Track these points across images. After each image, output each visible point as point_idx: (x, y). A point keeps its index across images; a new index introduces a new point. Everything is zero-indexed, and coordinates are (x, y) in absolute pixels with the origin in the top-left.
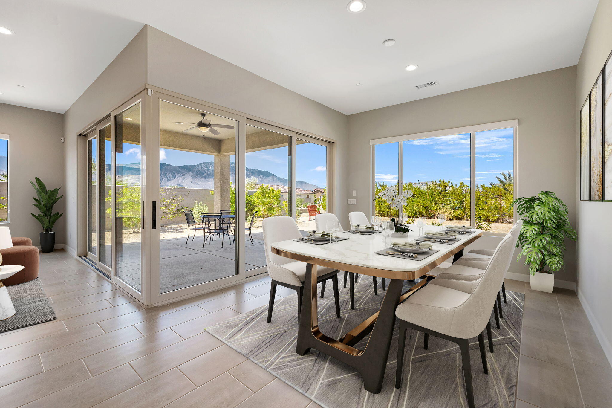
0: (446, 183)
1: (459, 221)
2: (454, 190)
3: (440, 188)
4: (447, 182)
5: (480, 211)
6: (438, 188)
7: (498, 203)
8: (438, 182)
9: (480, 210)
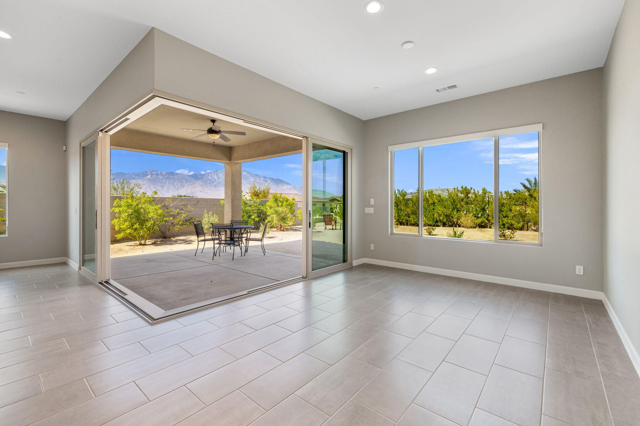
0: (468, 189)
1: (483, 229)
2: (476, 196)
3: (462, 195)
4: (470, 189)
5: (504, 219)
6: (460, 195)
7: (523, 210)
8: (460, 189)
9: (504, 217)
